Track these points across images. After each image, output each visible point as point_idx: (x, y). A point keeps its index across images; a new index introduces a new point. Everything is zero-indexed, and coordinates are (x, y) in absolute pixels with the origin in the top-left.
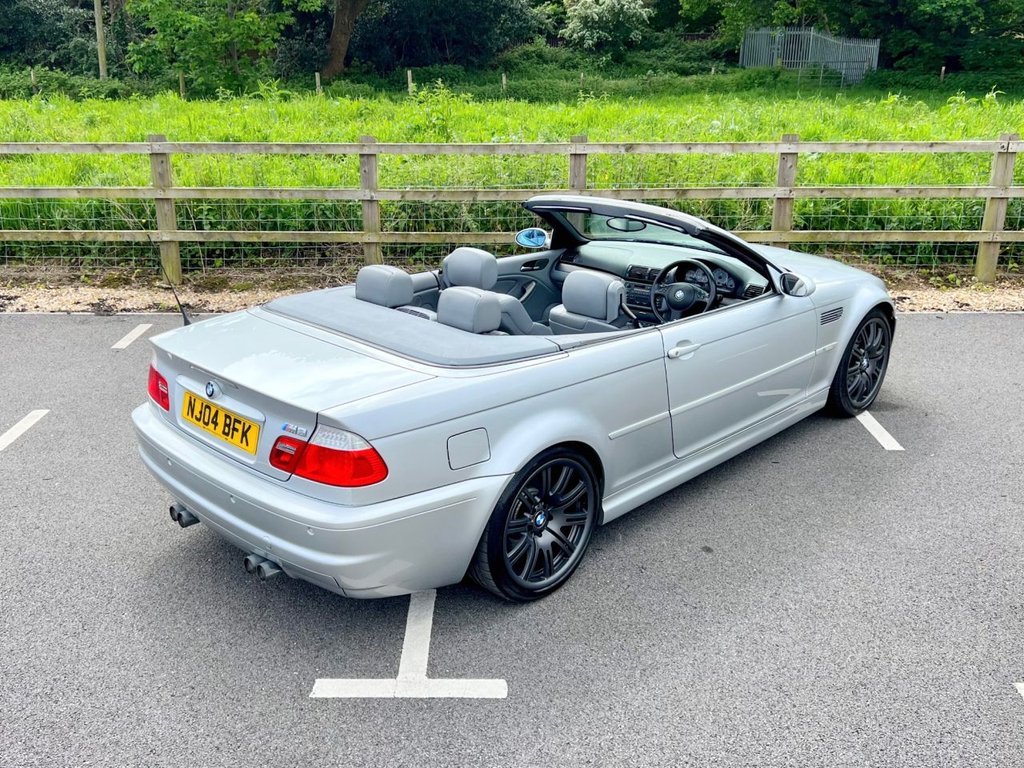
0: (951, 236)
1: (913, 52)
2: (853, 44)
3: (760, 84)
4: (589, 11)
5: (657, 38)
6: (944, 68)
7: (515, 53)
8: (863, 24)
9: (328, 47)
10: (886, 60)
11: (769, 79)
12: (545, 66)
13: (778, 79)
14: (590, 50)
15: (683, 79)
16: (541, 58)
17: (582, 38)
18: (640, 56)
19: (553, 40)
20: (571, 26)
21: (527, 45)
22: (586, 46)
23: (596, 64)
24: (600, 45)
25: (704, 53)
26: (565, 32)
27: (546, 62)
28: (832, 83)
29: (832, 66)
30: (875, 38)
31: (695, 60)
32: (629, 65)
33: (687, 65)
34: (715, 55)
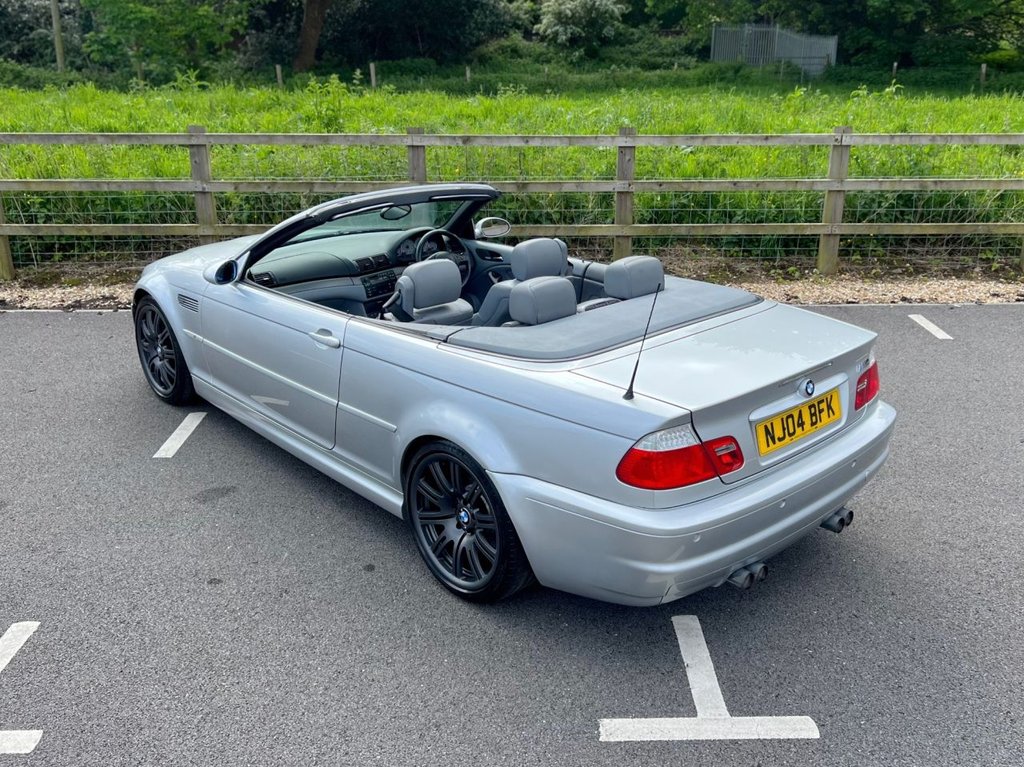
0: (790, 229)
1: (868, 48)
2: (814, 39)
3: (721, 80)
4: (563, 7)
5: (632, 34)
6: (895, 64)
7: (492, 46)
8: (821, 22)
9: (299, 41)
10: (843, 55)
11: (730, 74)
12: (519, 60)
13: (739, 74)
14: (563, 46)
15: (647, 74)
16: (515, 52)
17: (556, 34)
18: (614, 51)
19: (528, 35)
20: (545, 21)
21: (503, 39)
22: (559, 41)
23: (569, 59)
24: (574, 41)
25: (677, 49)
26: (540, 27)
27: (521, 57)
28: (791, 77)
29: (795, 62)
30: (834, 34)
31: (668, 55)
32: (603, 60)
33: (660, 60)
34: (688, 50)
